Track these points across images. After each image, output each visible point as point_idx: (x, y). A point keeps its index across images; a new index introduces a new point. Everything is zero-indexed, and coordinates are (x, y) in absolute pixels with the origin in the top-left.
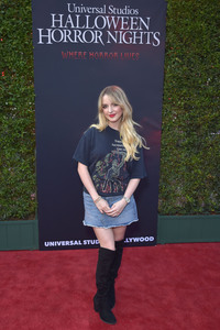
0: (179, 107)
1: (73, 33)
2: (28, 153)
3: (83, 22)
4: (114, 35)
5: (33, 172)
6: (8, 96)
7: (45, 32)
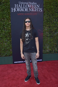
0: (47, 27)
1: (20, 9)
2: (10, 39)
3: (23, 6)
4: (31, 9)
5: (11, 44)
6: (4, 25)
7: (13, 9)
